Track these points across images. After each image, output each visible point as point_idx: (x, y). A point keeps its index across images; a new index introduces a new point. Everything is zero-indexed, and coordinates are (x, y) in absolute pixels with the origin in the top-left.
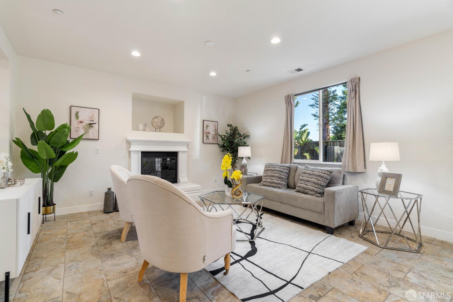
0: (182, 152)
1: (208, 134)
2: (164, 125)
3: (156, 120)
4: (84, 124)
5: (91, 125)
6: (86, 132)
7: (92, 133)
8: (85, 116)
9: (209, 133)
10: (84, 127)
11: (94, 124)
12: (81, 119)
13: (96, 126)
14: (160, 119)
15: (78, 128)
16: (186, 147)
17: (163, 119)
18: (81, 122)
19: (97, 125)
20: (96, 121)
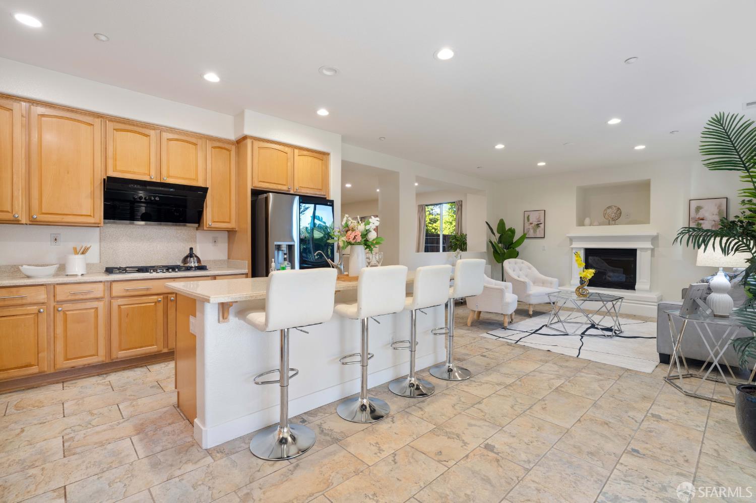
0: (642, 249)
1: (701, 222)
2: (620, 216)
3: (609, 211)
4: (533, 225)
5: (538, 225)
6: (535, 231)
7: (539, 233)
8: (533, 219)
9: (702, 219)
10: (533, 228)
11: (541, 224)
12: (531, 221)
13: (542, 226)
14: (615, 210)
15: (529, 228)
16: (650, 243)
17: (619, 209)
18: (531, 224)
19: (543, 224)
20: (542, 221)
